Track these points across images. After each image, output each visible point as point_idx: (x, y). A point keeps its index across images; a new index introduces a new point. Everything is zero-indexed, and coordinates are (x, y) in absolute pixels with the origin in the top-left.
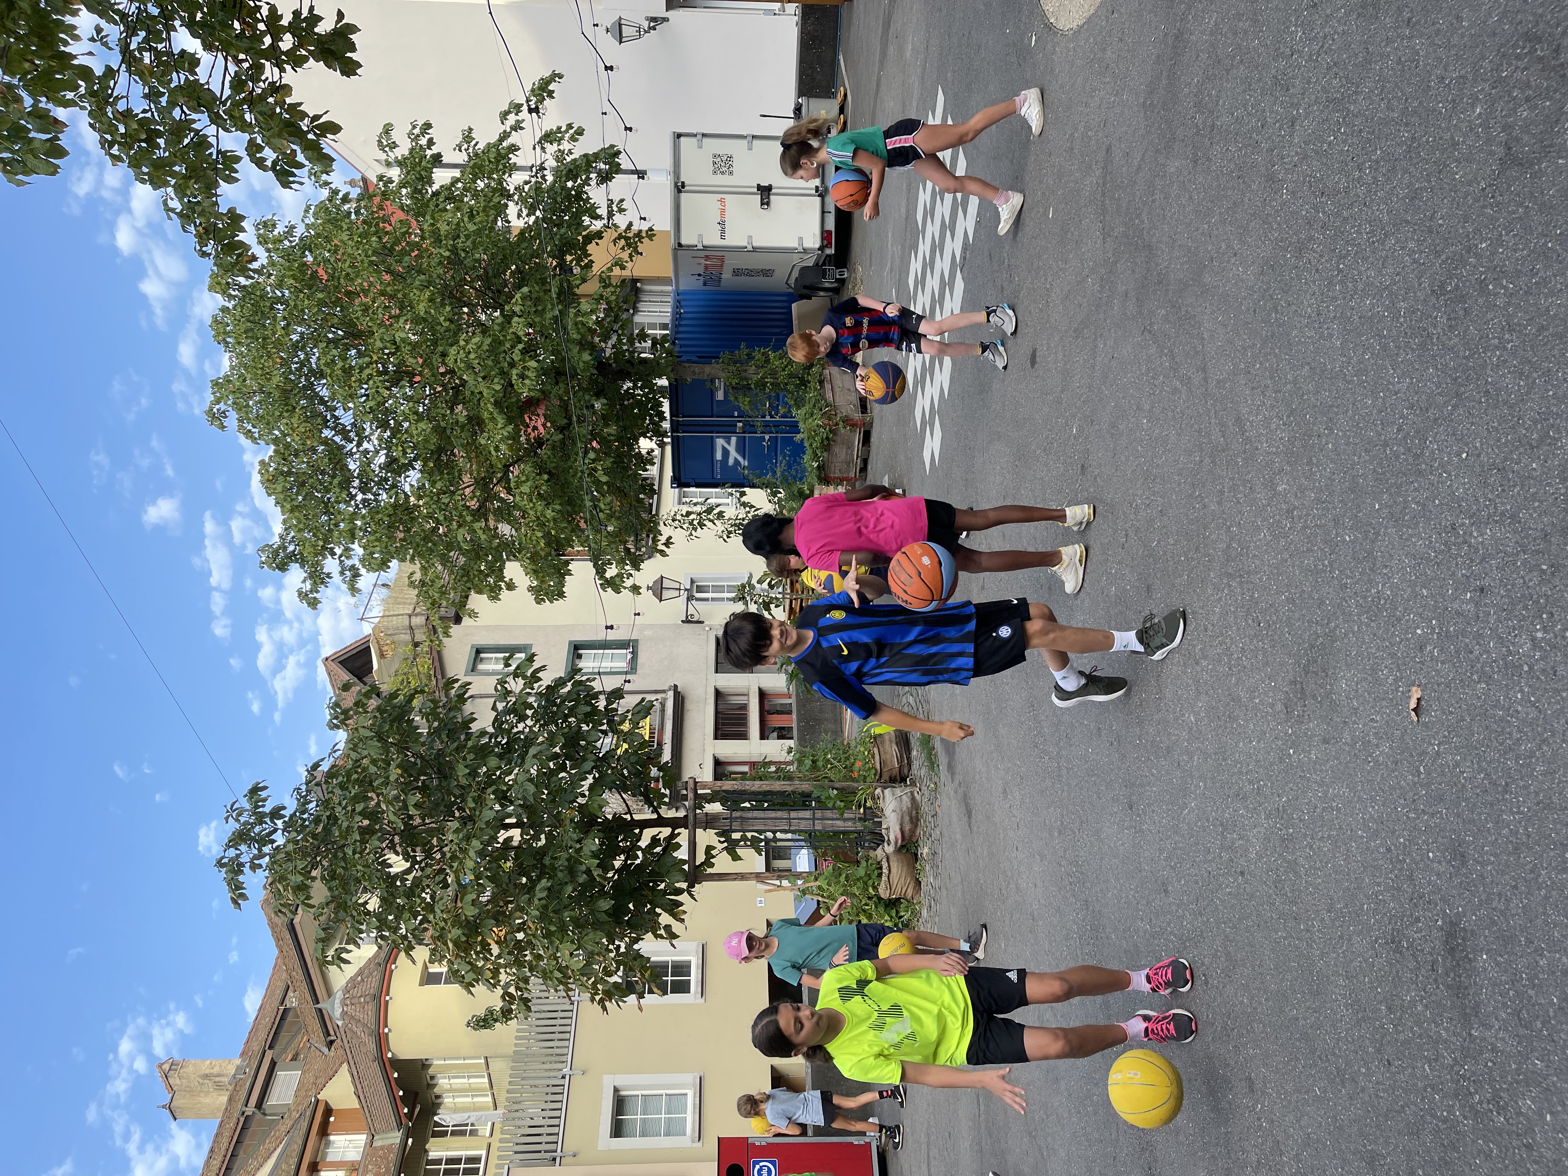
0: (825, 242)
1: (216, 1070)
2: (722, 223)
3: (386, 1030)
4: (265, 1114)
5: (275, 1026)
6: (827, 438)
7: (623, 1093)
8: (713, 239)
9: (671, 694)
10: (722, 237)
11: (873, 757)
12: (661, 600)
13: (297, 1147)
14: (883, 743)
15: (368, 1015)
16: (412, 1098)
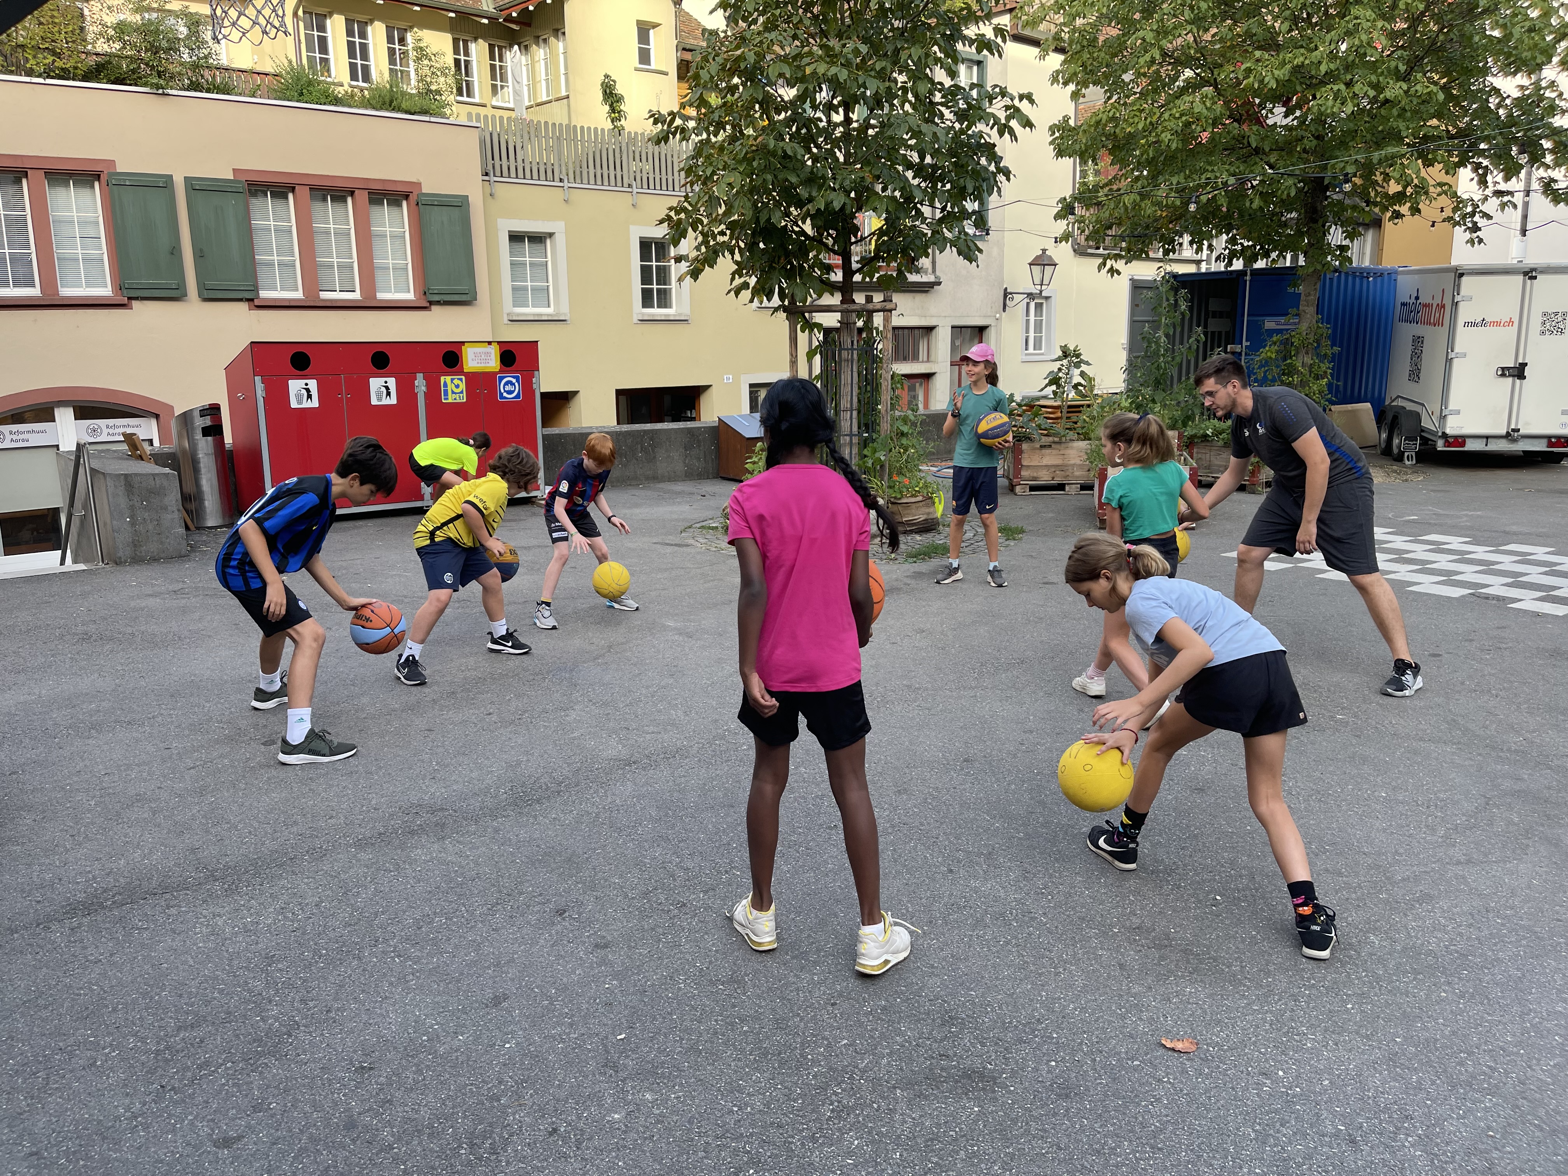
0: (1451, 440)
2: (1484, 323)
7: (548, 241)
8: (1465, 313)
9: (931, 278)
10: (1467, 324)
11: (913, 496)
12: (1030, 264)
14: (927, 506)
16: (527, 20)
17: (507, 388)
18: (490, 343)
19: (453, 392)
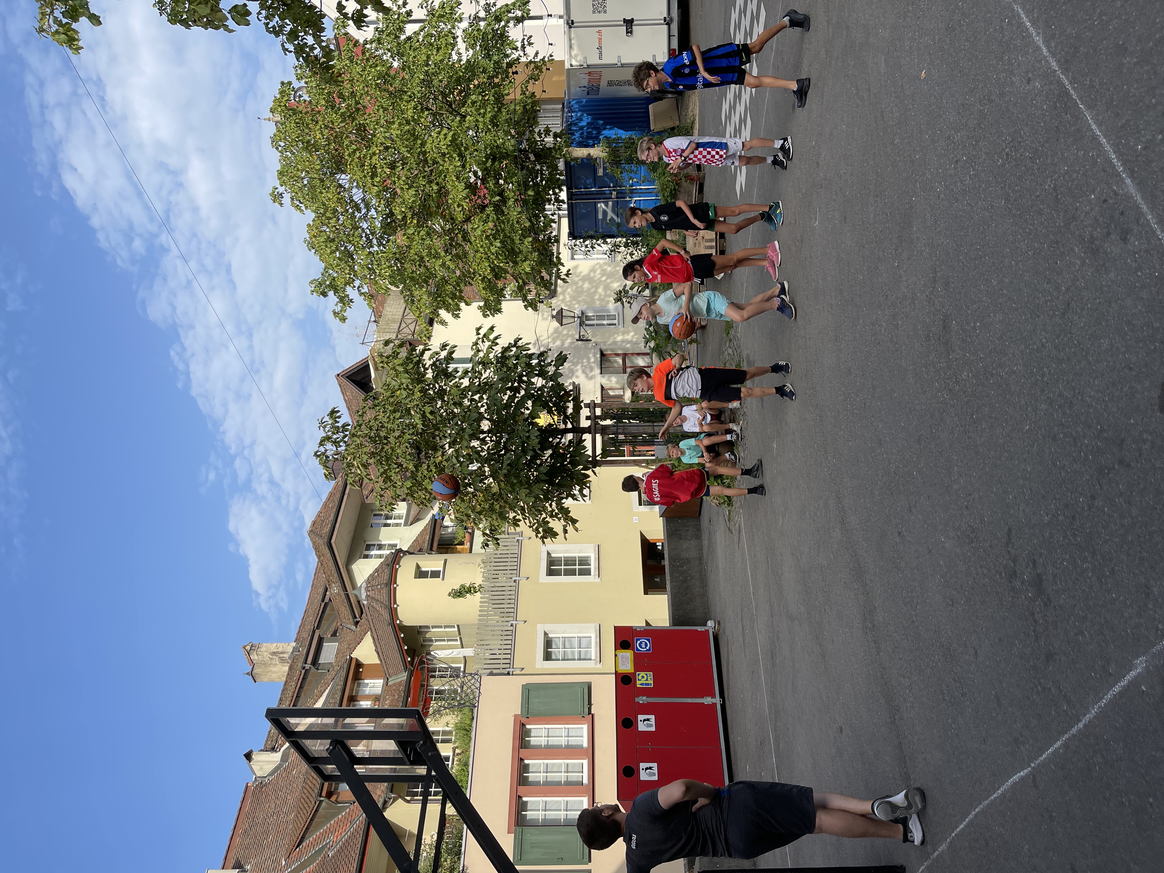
1: (280, 650)
2: (600, 48)
3: (395, 606)
4: (317, 669)
5: (319, 616)
6: (675, 189)
7: (550, 636)
8: (594, 59)
10: (600, 58)
12: (562, 325)
13: (340, 687)
15: (383, 596)
16: (413, 652)
17: (644, 646)
18: (616, 655)
19: (647, 680)
